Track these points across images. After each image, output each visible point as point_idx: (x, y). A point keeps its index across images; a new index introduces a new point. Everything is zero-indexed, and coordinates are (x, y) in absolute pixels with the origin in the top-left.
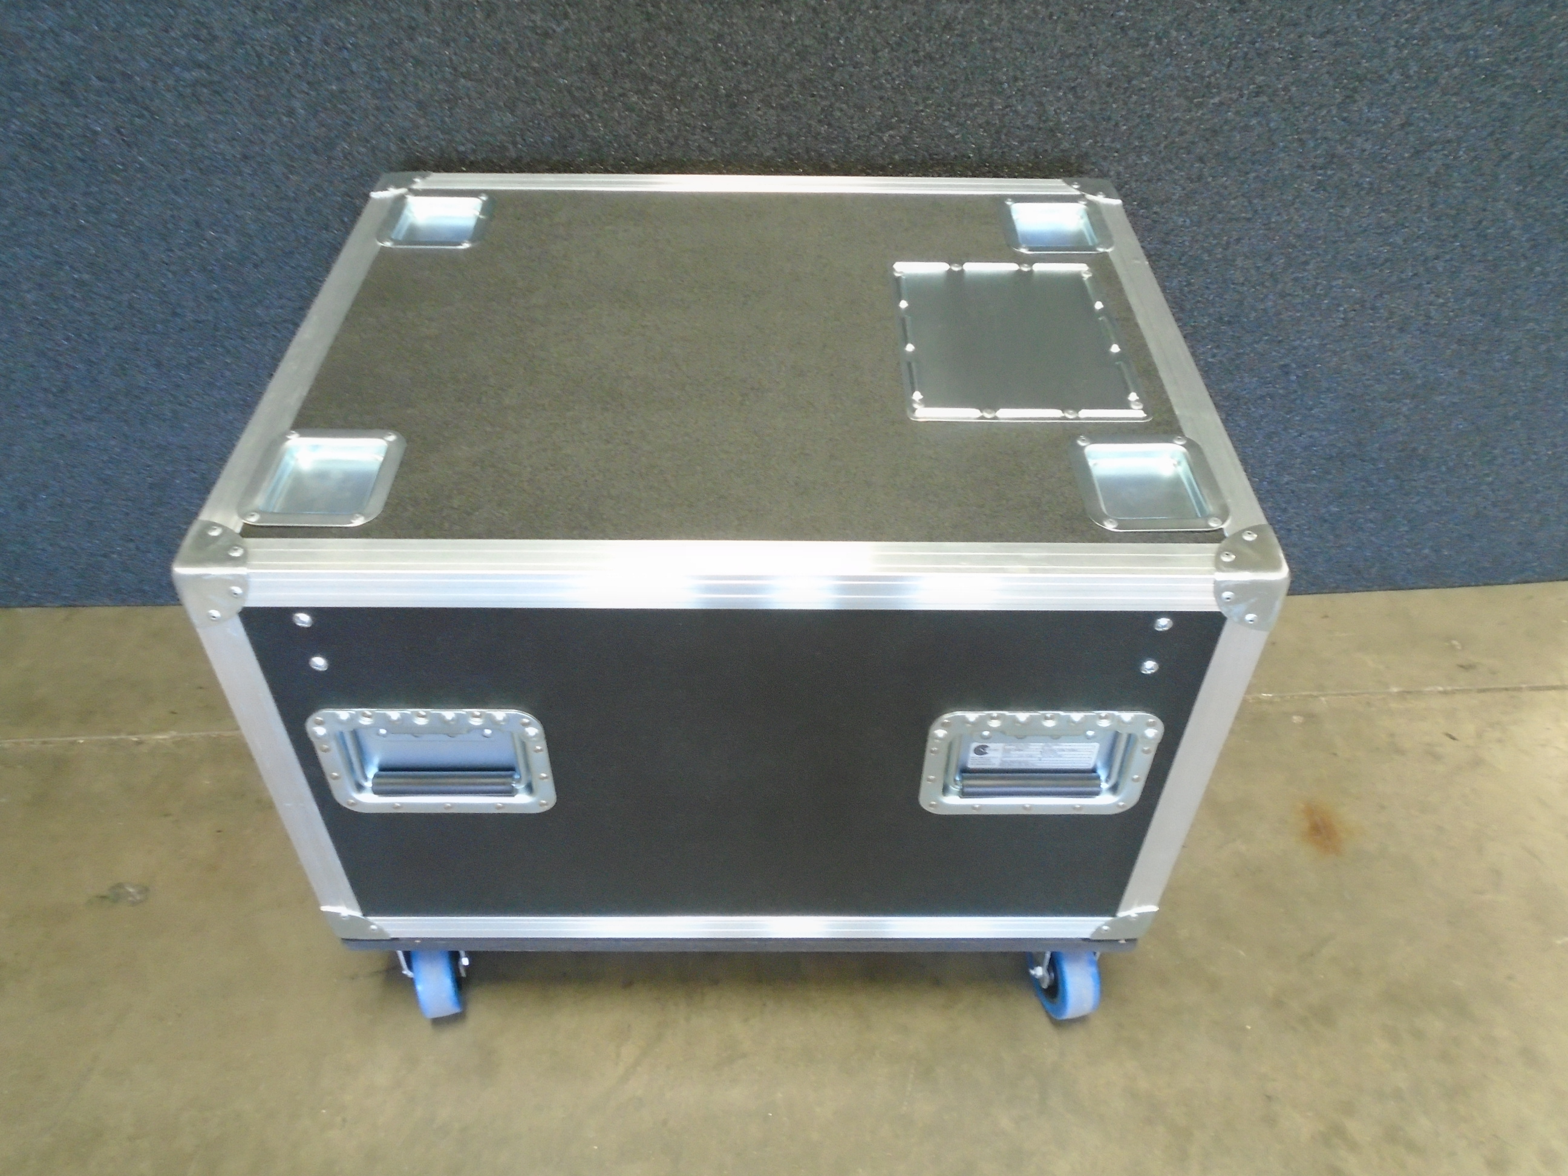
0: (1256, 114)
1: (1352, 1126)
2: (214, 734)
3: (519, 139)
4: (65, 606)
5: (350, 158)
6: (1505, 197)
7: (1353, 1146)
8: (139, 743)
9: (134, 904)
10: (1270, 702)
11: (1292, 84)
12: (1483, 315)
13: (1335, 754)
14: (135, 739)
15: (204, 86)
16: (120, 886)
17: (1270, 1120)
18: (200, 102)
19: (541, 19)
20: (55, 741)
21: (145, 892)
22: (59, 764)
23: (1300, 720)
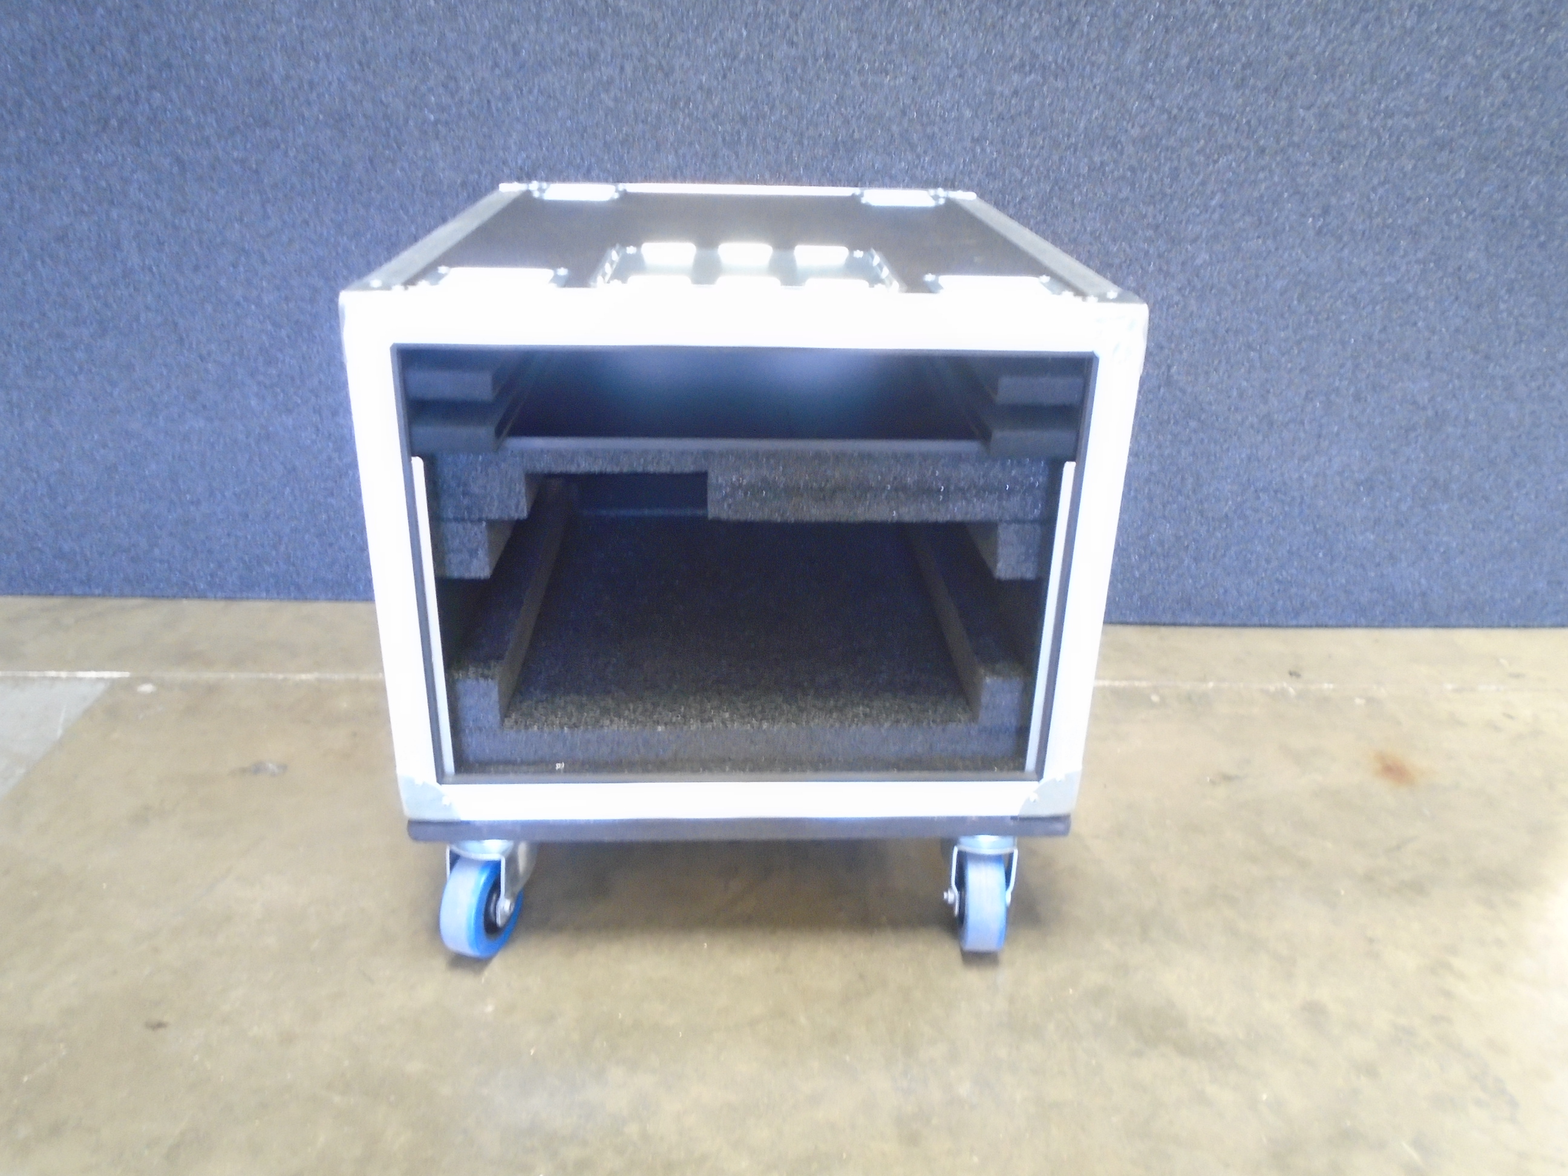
0: (1262, 169)
1: (1457, 963)
2: (352, 676)
6: (1477, 246)
8: (285, 679)
9: (272, 775)
10: (1333, 690)
11: (1289, 146)
13: (1400, 724)
14: (281, 676)
15: (444, 125)
16: (261, 763)
17: (1374, 956)
18: (437, 137)
19: (707, 79)
20: (210, 676)
21: (284, 768)
22: (212, 689)
23: (1363, 701)
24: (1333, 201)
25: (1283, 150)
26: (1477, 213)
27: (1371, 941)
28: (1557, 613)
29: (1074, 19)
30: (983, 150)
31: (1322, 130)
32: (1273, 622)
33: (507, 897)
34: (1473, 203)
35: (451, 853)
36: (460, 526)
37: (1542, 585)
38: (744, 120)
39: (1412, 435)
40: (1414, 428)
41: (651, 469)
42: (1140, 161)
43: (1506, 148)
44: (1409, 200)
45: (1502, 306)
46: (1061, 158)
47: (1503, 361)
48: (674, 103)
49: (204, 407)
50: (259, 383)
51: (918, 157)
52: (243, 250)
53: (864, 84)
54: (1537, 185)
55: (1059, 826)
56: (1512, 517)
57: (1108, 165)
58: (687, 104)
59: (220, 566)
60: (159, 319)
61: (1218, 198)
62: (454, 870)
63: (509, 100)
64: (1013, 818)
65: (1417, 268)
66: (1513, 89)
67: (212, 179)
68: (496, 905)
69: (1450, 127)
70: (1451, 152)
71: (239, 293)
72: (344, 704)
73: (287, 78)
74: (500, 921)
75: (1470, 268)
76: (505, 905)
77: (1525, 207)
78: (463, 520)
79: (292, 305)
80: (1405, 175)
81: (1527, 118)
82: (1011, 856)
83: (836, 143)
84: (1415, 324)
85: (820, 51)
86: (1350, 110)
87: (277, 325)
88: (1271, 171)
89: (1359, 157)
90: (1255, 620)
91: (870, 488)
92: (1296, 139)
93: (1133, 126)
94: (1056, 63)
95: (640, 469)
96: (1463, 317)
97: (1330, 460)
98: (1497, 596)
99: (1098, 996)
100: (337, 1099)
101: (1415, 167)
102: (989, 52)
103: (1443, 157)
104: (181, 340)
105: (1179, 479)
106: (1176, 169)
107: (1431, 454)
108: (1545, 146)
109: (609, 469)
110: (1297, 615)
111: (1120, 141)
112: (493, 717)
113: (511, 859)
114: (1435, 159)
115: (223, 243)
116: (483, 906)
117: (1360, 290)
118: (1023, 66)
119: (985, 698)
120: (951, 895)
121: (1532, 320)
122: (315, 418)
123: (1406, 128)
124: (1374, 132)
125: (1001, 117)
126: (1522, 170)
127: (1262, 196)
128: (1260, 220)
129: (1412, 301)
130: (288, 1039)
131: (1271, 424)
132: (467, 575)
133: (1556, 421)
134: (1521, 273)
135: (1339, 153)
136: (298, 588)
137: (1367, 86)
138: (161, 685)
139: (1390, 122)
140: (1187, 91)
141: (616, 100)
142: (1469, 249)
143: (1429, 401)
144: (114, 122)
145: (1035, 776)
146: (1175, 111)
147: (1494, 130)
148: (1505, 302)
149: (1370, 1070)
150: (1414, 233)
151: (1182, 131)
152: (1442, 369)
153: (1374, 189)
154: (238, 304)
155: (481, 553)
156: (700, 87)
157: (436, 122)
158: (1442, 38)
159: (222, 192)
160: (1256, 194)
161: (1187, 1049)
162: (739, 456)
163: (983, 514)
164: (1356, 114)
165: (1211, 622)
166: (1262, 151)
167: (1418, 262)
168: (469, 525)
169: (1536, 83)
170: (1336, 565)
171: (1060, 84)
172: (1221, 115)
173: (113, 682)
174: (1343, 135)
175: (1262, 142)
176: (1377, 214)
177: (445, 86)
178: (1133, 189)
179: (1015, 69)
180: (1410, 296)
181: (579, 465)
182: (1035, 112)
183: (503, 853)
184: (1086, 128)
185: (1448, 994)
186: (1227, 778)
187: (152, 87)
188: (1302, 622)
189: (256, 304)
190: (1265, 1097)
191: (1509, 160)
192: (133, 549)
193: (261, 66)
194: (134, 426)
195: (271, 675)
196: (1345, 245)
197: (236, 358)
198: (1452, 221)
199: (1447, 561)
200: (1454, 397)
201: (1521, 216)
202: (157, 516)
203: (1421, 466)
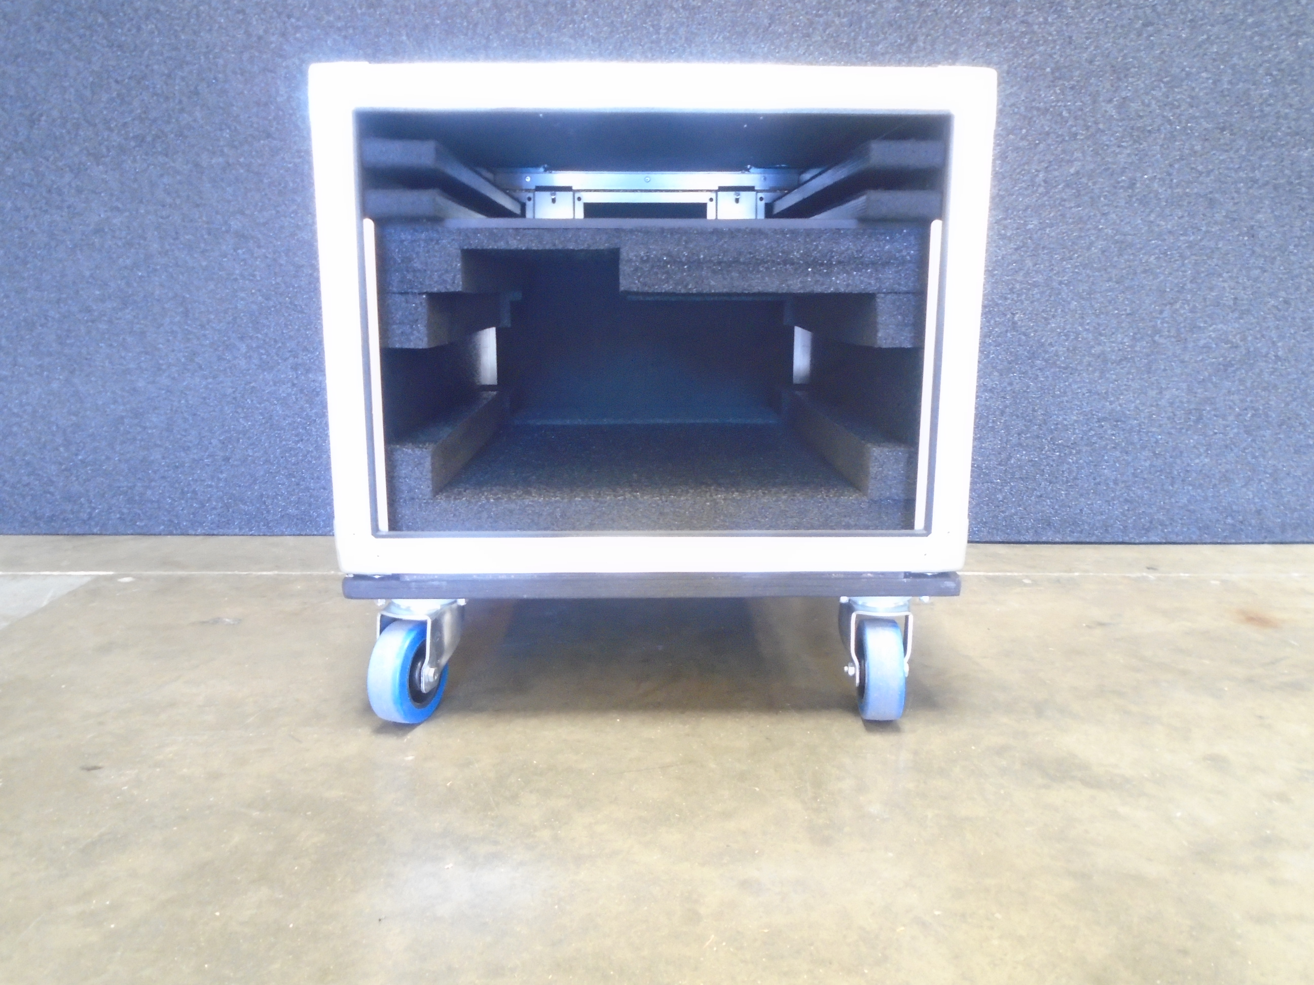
2: (308, 573)
8: (248, 575)
9: (227, 625)
10: (1189, 577)
13: (1256, 594)
14: (245, 573)
16: (219, 619)
20: (182, 573)
21: (239, 621)
22: (183, 580)
23: (1217, 583)
24: (1139, 175)
25: (1093, 135)
26: (1261, 182)
27: (1261, 717)
29: (912, 37)
32: (1127, 539)
33: (431, 664)
35: (382, 616)
36: (403, 298)
39: (1230, 370)
41: (571, 246)
43: (1277, 130)
44: (1201, 173)
45: (1293, 259)
49: (201, 367)
50: (247, 346)
52: (243, 236)
55: (949, 584)
59: (202, 505)
60: (170, 295)
61: (1042, 175)
62: (383, 633)
64: (908, 575)
66: (1276, 83)
67: (223, 180)
68: (421, 669)
72: (298, 587)
74: (424, 688)
76: (428, 673)
78: (406, 293)
79: (279, 279)
82: (907, 617)
86: (1143, 103)
88: (1083, 153)
91: (763, 262)
92: (1101, 126)
95: (560, 247)
97: (1161, 393)
99: (1001, 751)
100: (255, 814)
104: (186, 314)
105: (1030, 411)
109: (534, 246)
110: (1148, 530)
112: (426, 487)
113: (437, 625)
115: (227, 232)
116: (408, 670)
119: (873, 469)
120: (852, 670)
128: (1078, 191)
130: (215, 776)
131: (1105, 361)
132: (406, 346)
138: (140, 578)
144: (149, 139)
145: (925, 532)
148: (1295, 254)
149: (1283, 798)
153: (1171, 165)
155: (421, 327)
158: (1212, 44)
160: (1072, 171)
161: (1093, 782)
162: (647, 232)
163: (862, 286)
164: (1149, 106)
165: (1069, 539)
168: (410, 296)
169: (1295, 78)
170: (1176, 486)
172: (1038, 109)
173: (99, 577)
175: (1074, 129)
176: (1178, 185)
181: (507, 242)
183: (430, 615)
186: (1101, 624)
187: (182, 110)
189: (251, 281)
190: (1179, 814)
191: (1281, 140)
192: (130, 491)
193: (268, 91)
194: (141, 384)
195: (236, 572)
196: (1152, 211)
197: (231, 325)
198: (1240, 189)
199: (1276, 481)
200: (1263, 336)
201: (1299, 184)
202: (152, 462)
203: (1241, 397)
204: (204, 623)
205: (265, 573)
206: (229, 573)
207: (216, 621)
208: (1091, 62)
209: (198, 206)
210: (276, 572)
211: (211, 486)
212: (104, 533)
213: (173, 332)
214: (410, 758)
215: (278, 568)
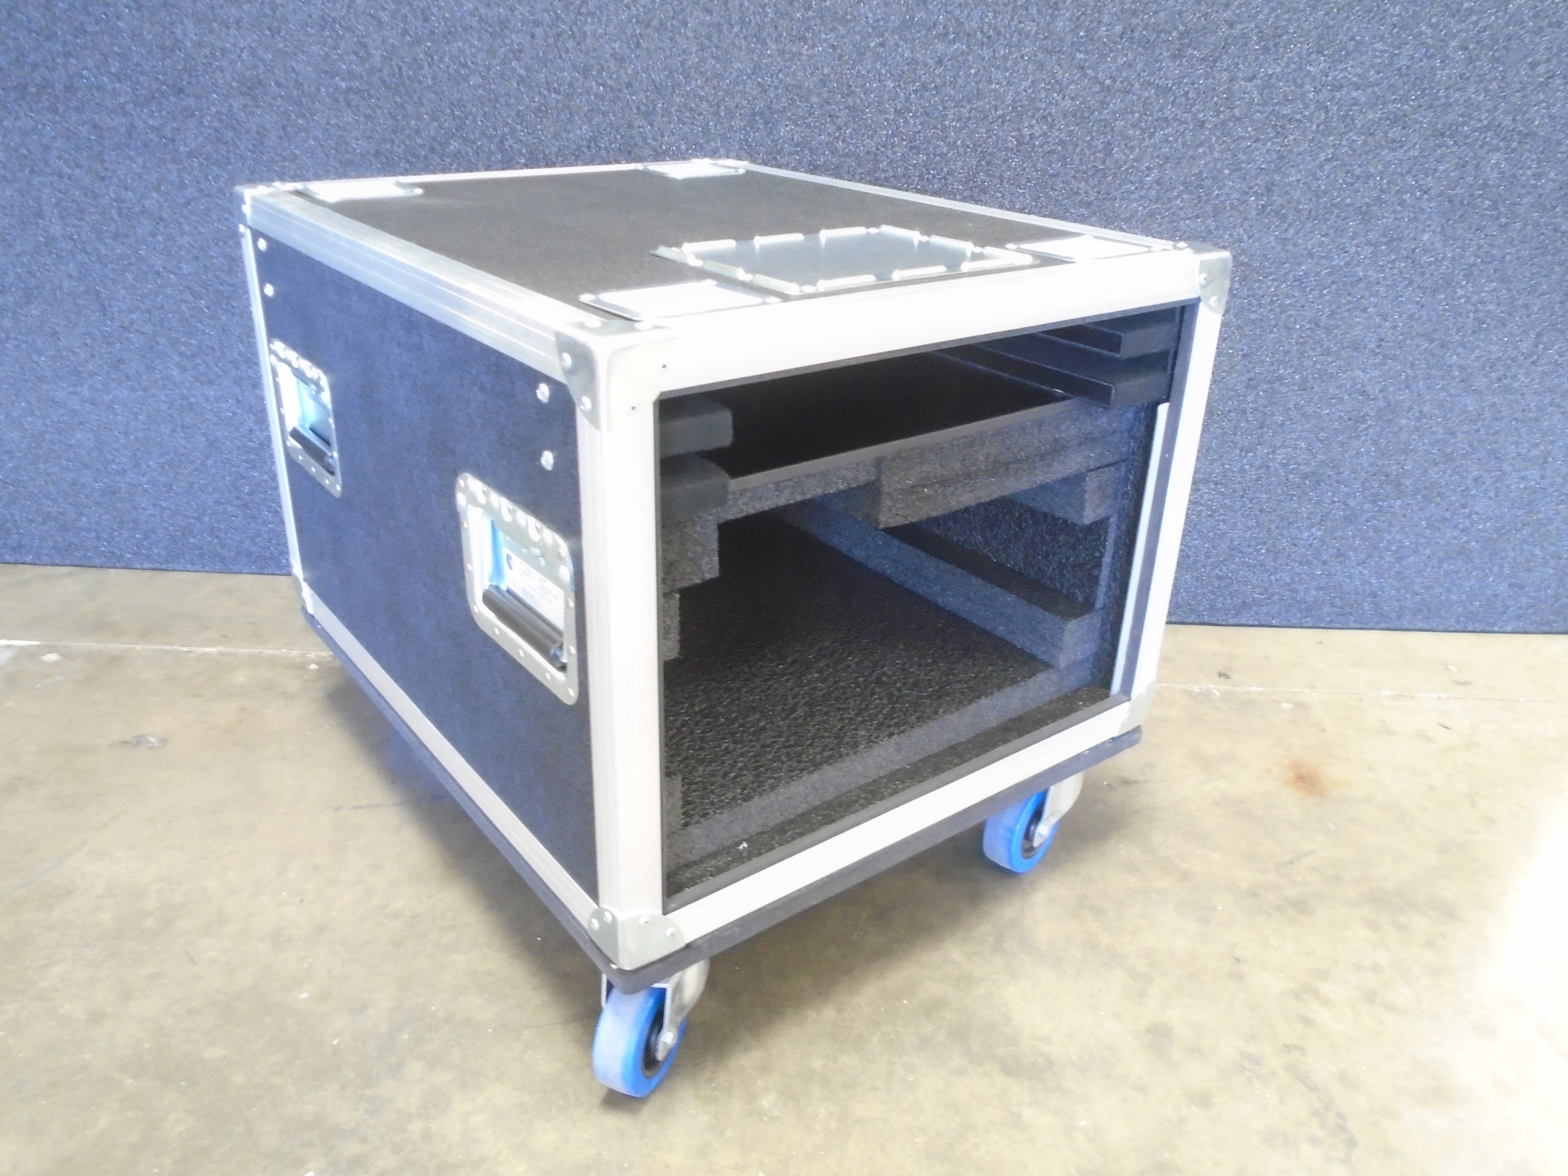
0: (1201, 144)
1: (1326, 988)
2: (257, 651)
3: (593, 144)
4: (153, 569)
5: (459, 156)
6: (1432, 228)
7: (1327, 1002)
8: (188, 652)
9: (151, 748)
10: (1261, 693)
11: (1229, 120)
12: (1432, 341)
13: (1325, 731)
14: (185, 649)
15: (356, 93)
16: (143, 736)
17: (1237, 977)
18: (349, 105)
19: (619, 47)
20: (115, 646)
21: (164, 741)
22: (115, 660)
23: (1290, 706)
24: (1277, 178)
25: (1223, 123)
26: (1433, 192)
27: (1238, 960)
28: (1519, 617)
30: (906, 122)
31: (1265, 103)
34: (1430, 181)
37: (1502, 587)
38: (658, 89)
39: (1362, 427)
40: (1363, 419)
42: (1071, 134)
43: (1463, 124)
44: (1358, 178)
45: (1460, 292)
46: (988, 131)
47: (1460, 350)
48: (586, 72)
49: (128, 377)
50: (180, 354)
51: (839, 128)
52: (162, 219)
53: (781, 52)
54: (1498, 164)
56: (1469, 516)
57: (1036, 138)
58: (600, 72)
59: (146, 536)
60: (82, 288)
61: (1155, 174)
63: (421, 67)
65: (1367, 251)
66: (1471, 61)
67: (128, 146)
69: (1405, 99)
70: (1404, 128)
71: (159, 262)
72: (241, 678)
73: (199, 45)
75: (1425, 251)
77: (1485, 186)
80: (1354, 150)
81: (1487, 90)
83: (754, 114)
84: (1365, 310)
85: (735, 17)
86: (1295, 82)
87: (197, 296)
88: (1210, 146)
89: (1304, 131)
90: (1193, 618)
92: (1237, 112)
93: (1063, 98)
94: (982, 31)
96: (1417, 303)
97: (1274, 452)
98: (1454, 597)
99: (933, 1007)
100: (129, 1081)
101: (1365, 142)
102: (912, 18)
103: (1395, 133)
104: (103, 309)
106: (1109, 143)
107: (1383, 447)
108: (1507, 121)
111: (1050, 114)
114: (1386, 133)
115: (141, 212)
117: (1306, 273)
118: (946, 34)
121: (1492, 307)
122: (236, 390)
123: (1355, 102)
124: (1321, 106)
125: (924, 87)
126: (1481, 147)
127: (1201, 172)
128: (1199, 198)
129: (1361, 285)
130: (96, 1018)
133: (1518, 415)
134: (1479, 257)
135: (1283, 127)
136: (223, 560)
137: (1313, 56)
138: (66, 655)
139: (1338, 95)
140: (1121, 61)
141: (527, 69)
142: (1424, 231)
143: (1381, 391)
144: (32, 89)
146: (1108, 82)
147: (1450, 105)
148: (1462, 287)
149: (1204, 1100)
150: (1365, 215)
151: (1115, 104)
152: (1394, 358)
153: (1321, 167)
154: (158, 273)
156: (613, 55)
157: (349, 89)
159: (140, 160)
160: (1195, 170)
161: (1012, 1068)
164: (1301, 86)
166: (1202, 124)
167: (1369, 243)
169: (1497, 54)
170: (1279, 562)
171: (986, 53)
172: (1157, 87)
173: (21, 648)
174: (1287, 111)
175: (1201, 116)
176: (1325, 193)
177: (356, 54)
178: (1065, 165)
179: (937, 37)
180: (1360, 280)
182: (960, 81)
184: (1014, 101)
185: (1307, 1022)
186: (1126, 783)
187: (68, 55)
188: (1243, 621)
189: (175, 274)
190: (1083, 1123)
191: (1467, 137)
192: (61, 517)
193: (173, 33)
194: (60, 395)
195: (177, 647)
196: (1290, 225)
197: (158, 328)
198: (1405, 201)
199: (1399, 560)
200: (1407, 387)
201: (1480, 196)
202: (84, 485)
203: (1371, 460)
204: (125, 742)
205: (207, 650)
206: (168, 648)
207: (138, 741)
208: (1231, 25)
209: (103, 179)
210: (221, 648)
211: (154, 516)
212: (37, 562)
213: (89, 334)
214: (305, 995)
215: (225, 638)
